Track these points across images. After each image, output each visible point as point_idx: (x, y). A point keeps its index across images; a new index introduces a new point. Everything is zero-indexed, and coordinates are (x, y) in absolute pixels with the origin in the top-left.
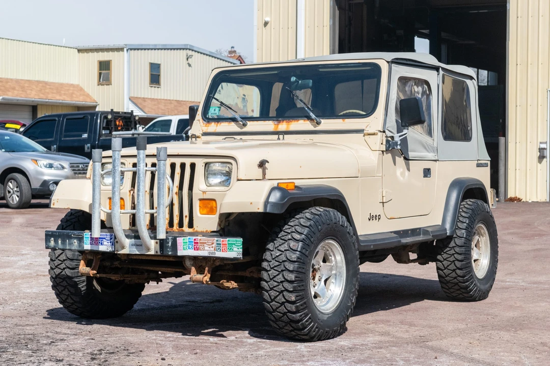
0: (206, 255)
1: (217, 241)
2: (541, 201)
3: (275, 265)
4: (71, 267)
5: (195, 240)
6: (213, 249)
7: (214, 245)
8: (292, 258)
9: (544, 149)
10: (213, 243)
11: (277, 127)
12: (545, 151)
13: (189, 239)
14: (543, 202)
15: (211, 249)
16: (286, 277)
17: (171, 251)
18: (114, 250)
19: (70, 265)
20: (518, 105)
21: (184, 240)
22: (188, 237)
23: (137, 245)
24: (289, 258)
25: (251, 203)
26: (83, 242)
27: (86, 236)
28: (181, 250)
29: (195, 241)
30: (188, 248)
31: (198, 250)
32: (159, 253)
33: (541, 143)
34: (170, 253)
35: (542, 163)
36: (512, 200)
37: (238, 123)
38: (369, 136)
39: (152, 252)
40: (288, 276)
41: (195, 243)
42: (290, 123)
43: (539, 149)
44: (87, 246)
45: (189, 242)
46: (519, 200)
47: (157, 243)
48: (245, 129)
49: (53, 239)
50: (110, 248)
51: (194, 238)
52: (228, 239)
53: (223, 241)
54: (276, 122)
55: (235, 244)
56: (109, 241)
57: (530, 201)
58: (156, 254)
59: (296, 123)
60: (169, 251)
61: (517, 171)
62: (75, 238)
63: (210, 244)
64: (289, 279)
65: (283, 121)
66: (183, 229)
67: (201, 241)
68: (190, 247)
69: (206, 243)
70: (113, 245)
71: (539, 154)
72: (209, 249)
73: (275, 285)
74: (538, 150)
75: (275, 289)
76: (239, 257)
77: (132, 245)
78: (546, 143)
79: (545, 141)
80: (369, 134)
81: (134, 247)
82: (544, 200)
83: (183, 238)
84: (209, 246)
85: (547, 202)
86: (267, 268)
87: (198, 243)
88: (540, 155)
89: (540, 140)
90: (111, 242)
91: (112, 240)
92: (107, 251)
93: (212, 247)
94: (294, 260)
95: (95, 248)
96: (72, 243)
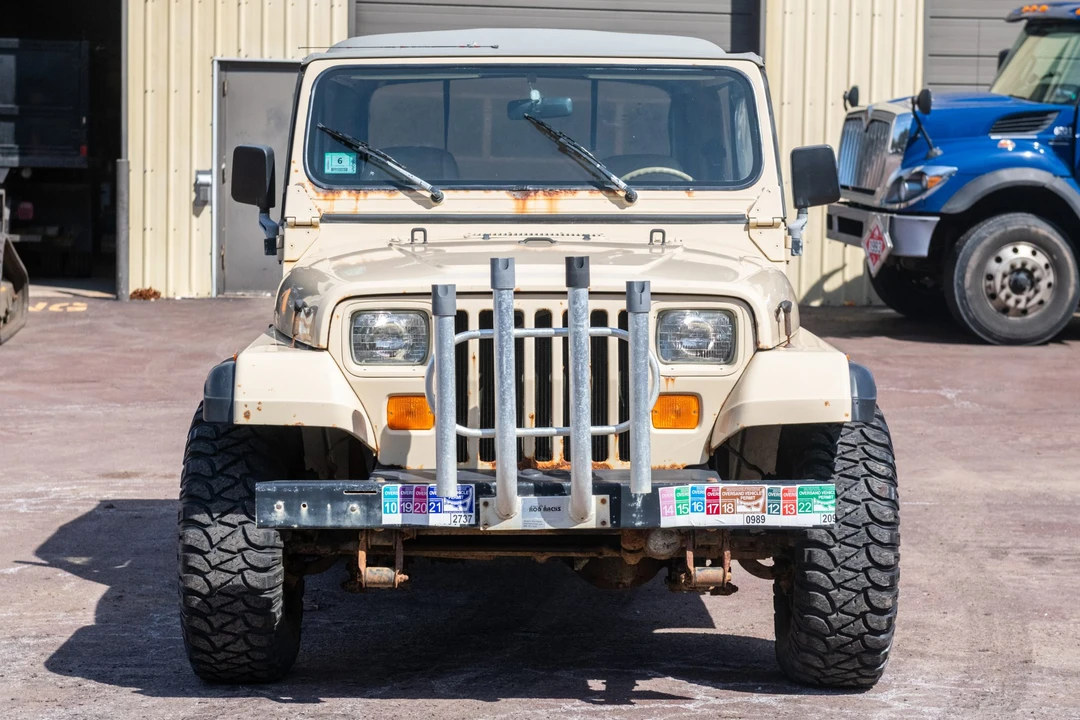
0: (741, 524)
1: (770, 491)
2: (199, 296)
3: (847, 532)
4: (261, 565)
5: (709, 490)
6: (759, 509)
7: (761, 501)
8: (884, 517)
9: (208, 185)
10: (758, 497)
11: (524, 205)
12: (209, 189)
13: (693, 489)
14: (202, 299)
15: (754, 509)
16: (876, 559)
17: (641, 519)
18: (473, 522)
19: (260, 560)
20: (149, 88)
21: (677, 491)
22: (690, 485)
23: (545, 509)
24: (877, 516)
25: (826, 404)
26: (380, 508)
27: (387, 493)
28: (669, 515)
29: (710, 494)
30: (689, 510)
31: (718, 512)
32: (609, 525)
33: (198, 172)
34: (639, 524)
35: (201, 216)
36: (143, 295)
37: (413, 194)
38: (758, 230)
39: (591, 523)
40: (880, 556)
41: (708, 498)
42: (555, 197)
43: (196, 184)
44: (392, 518)
45: (692, 496)
46: (156, 294)
47: (603, 501)
48: (438, 210)
49: (281, 503)
50: (463, 519)
51: (707, 486)
52: (798, 486)
53: (785, 491)
54: (518, 195)
55: (817, 496)
56: (460, 502)
57: (178, 298)
58: (600, 526)
59: (569, 196)
60: (635, 520)
61: (148, 232)
62: (353, 498)
63: (750, 498)
64: (883, 562)
65: (536, 191)
66: (607, 462)
67: (725, 494)
68: (696, 507)
69: (739, 497)
70: (471, 510)
71: (194, 196)
72: (748, 510)
73: (848, 578)
74: (193, 188)
75: (847, 585)
76: (828, 523)
77: (531, 509)
78: (210, 172)
79: (208, 169)
80: (759, 226)
81: (538, 513)
82: (204, 294)
83: (675, 488)
84: (748, 504)
85: (211, 299)
86: (825, 540)
87: (717, 497)
88: (196, 199)
89: (196, 167)
90: (464, 505)
91: (468, 501)
92: (453, 525)
93: (757, 505)
94: (889, 520)
95: (415, 520)
96: (345, 512)
